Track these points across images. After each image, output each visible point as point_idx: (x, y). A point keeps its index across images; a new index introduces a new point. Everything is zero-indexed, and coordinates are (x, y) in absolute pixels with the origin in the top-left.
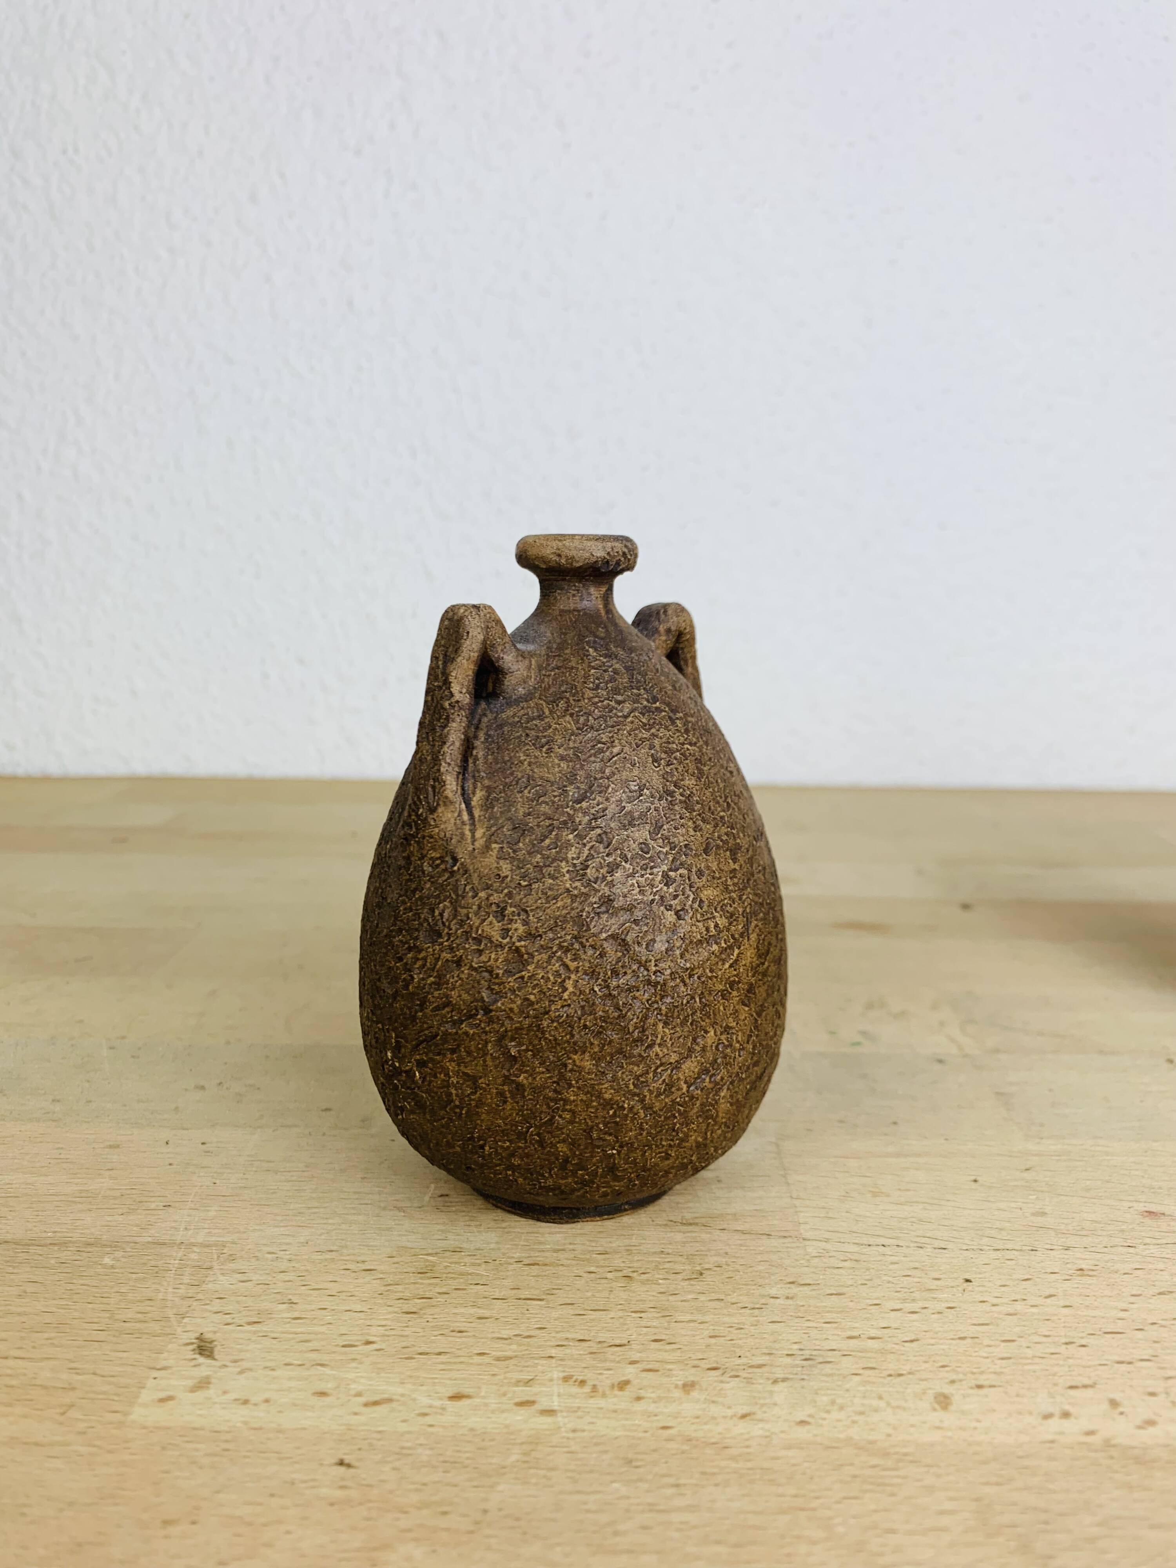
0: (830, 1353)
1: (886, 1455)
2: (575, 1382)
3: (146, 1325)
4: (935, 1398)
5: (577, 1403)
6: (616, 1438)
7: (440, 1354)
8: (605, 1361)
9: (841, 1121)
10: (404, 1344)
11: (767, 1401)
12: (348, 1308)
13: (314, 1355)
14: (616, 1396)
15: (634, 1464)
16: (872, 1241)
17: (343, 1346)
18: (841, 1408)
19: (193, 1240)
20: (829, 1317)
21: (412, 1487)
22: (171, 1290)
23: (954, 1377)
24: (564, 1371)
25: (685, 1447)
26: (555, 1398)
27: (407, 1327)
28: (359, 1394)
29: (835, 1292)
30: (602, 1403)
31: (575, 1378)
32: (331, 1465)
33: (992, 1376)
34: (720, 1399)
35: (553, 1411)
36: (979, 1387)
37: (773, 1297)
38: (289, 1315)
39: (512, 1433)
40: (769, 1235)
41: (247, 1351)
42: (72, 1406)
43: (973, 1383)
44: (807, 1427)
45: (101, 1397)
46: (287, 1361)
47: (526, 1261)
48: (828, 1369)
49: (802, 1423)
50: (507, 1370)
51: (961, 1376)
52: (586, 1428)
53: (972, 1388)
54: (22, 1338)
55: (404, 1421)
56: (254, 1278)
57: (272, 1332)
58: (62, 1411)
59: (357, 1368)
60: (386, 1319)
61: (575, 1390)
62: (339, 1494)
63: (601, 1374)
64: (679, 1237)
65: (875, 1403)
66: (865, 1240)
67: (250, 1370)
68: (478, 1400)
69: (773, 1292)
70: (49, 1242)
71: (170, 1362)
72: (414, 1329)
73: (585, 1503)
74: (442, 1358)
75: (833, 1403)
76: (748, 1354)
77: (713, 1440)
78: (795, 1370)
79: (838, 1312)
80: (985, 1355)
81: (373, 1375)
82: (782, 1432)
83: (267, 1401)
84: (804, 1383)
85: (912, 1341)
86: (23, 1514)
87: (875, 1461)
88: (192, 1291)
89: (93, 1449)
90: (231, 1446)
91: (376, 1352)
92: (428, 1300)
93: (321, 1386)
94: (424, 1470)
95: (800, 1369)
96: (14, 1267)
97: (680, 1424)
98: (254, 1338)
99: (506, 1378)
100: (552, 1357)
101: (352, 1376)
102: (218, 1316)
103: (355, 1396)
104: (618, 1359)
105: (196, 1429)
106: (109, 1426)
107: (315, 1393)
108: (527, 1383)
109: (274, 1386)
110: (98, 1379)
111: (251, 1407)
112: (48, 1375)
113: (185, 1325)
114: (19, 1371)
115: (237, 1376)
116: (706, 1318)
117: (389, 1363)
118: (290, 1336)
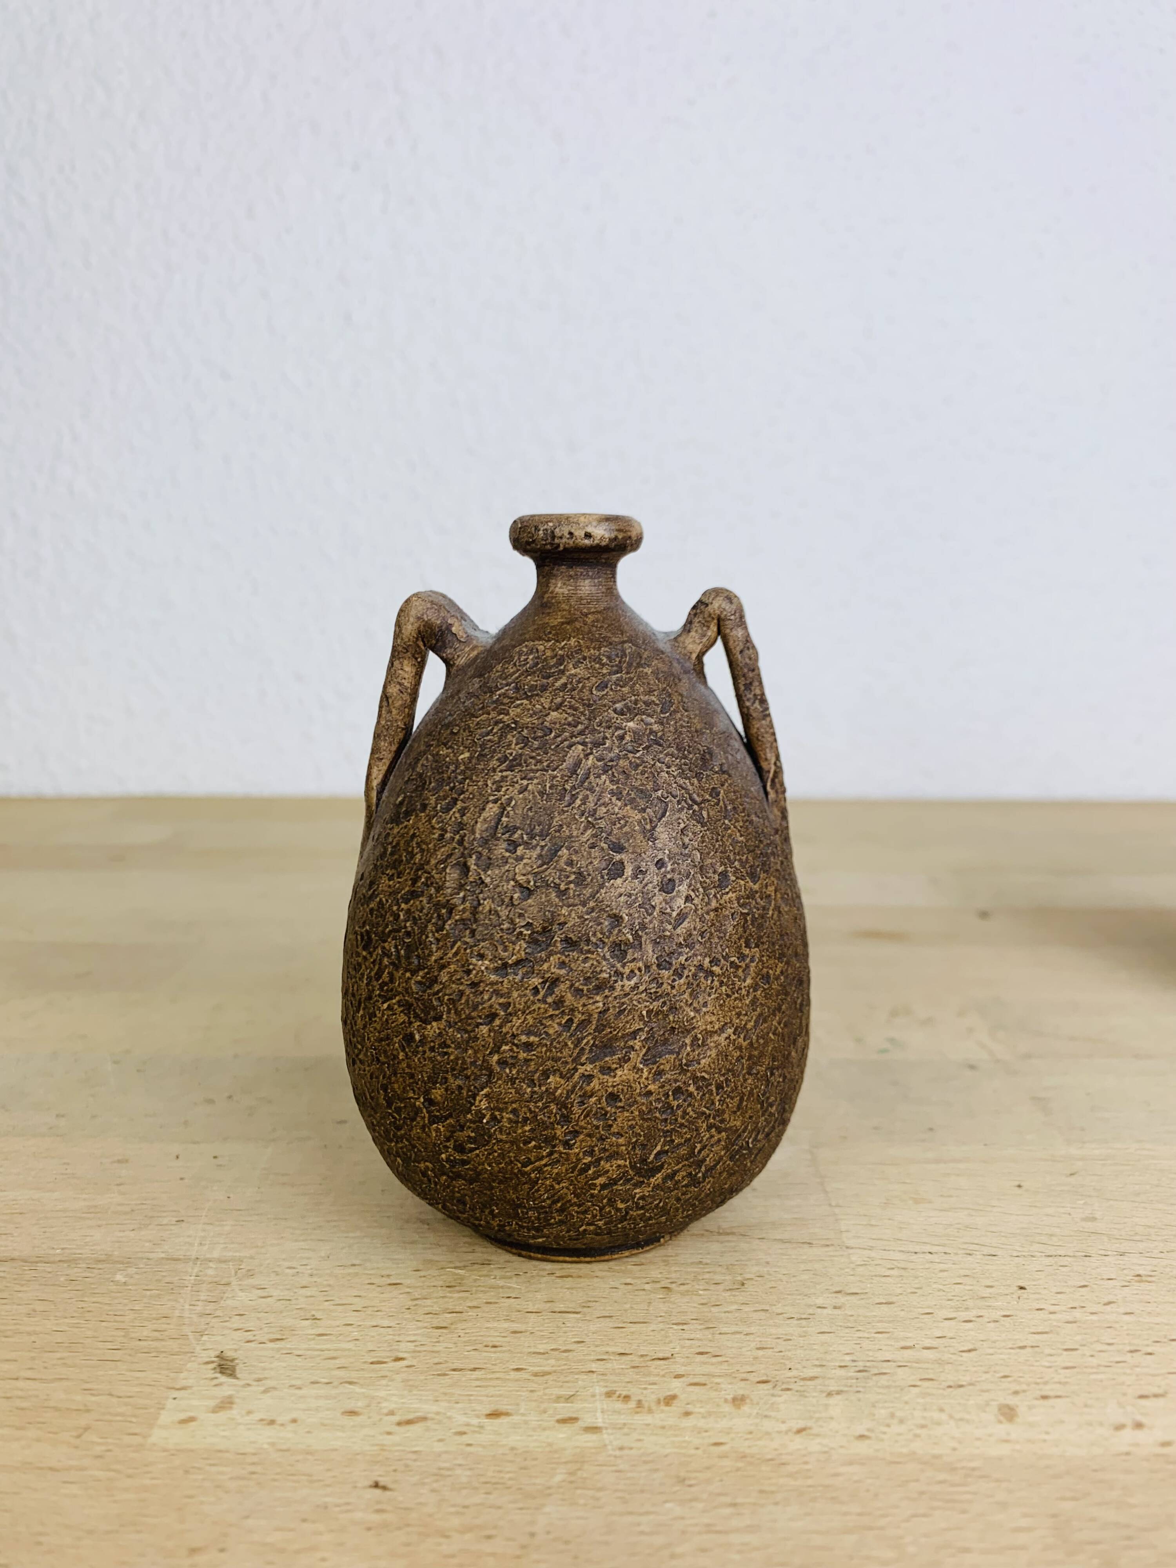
0: (885, 1364)
1: (953, 1469)
2: (619, 1397)
3: (164, 1343)
4: (1000, 1409)
5: (622, 1419)
6: (666, 1456)
7: (475, 1369)
8: (649, 1374)
9: (876, 1128)
10: (436, 1360)
11: (823, 1414)
12: (375, 1324)
13: (341, 1373)
14: (662, 1411)
15: (688, 1482)
16: (917, 1249)
17: (372, 1363)
18: (901, 1421)
19: (208, 1256)
20: (880, 1327)
21: (453, 1510)
22: (187, 1307)
23: (1018, 1388)
24: (606, 1387)
25: (740, 1465)
26: (599, 1414)
27: (438, 1342)
28: (392, 1413)
29: (884, 1301)
30: (648, 1419)
31: (618, 1393)
32: (365, 1488)
33: (1058, 1386)
34: (773, 1414)
35: (596, 1428)
36: (1045, 1397)
37: (819, 1307)
38: (313, 1332)
39: (556, 1452)
40: (809, 1243)
41: (272, 1369)
42: (87, 1429)
43: (1038, 1393)
44: (867, 1442)
45: (119, 1418)
46: (314, 1379)
47: (559, 1273)
48: (883, 1380)
49: (862, 1437)
50: (545, 1385)
51: (1024, 1387)
52: (633, 1445)
53: (1037, 1399)
54: (33, 1358)
55: (440, 1440)
56: (274, 1294)
57: (295, 1349)
58: (77, 1434)
59: (387, 1386)
60: (415, 1335)
61: (619, 1405)
62: (376, 1518)
63: (645, 1389)
64: (717, 1246)
65: (936, 1415)
66: (912, 1248)
67: (274, 1388)
68: (519, 1417)
69: (820, 1301)
70: (58, 1259)
71: (190, 1382)
72: (445, 1345)
73: (639, 1524)
74: (477, 1374)
75: (892, 1415)
76: (799, 1366)
77: (769, 1457)
78: (850, 1382)
79: (889, 1322)
80: (1047, 1364)
81: (406, 1392)
82: (842, 1447)
83: (294, 1421)
84: (860, 1395)
85: (969, 1351)
86: (39, 1543)
87: (942, 1476)
88: (210, 1308)
89: (111, 1474)
90: (258, 1469)
91: (406, 1369)
92: (459, 1315)
93: (351, 1405)
94: (464, 1492)
95: (854, 1381)
96: (22, 1285)
97: (733, 1439)
98: (277, 1356)
99: (545, 1395)
100: (592, 1372)
101: (382, 1394)
102: (238, 1333)
103: (387, 1415)
104: (662, 1373)
105: (220, 1451)
106: (128, 1449)
107: (345, 1413)
108: (568, 1399)
109: (299, 1406)
110: (115, 1400)
111: (278, 1427)
112: (62, 1396)
113: (204, 1343)
114: (30, 1393)
115: (262, 1396)
116: (751, 1330)
117: (421, 1380)
118: (315, 1353)
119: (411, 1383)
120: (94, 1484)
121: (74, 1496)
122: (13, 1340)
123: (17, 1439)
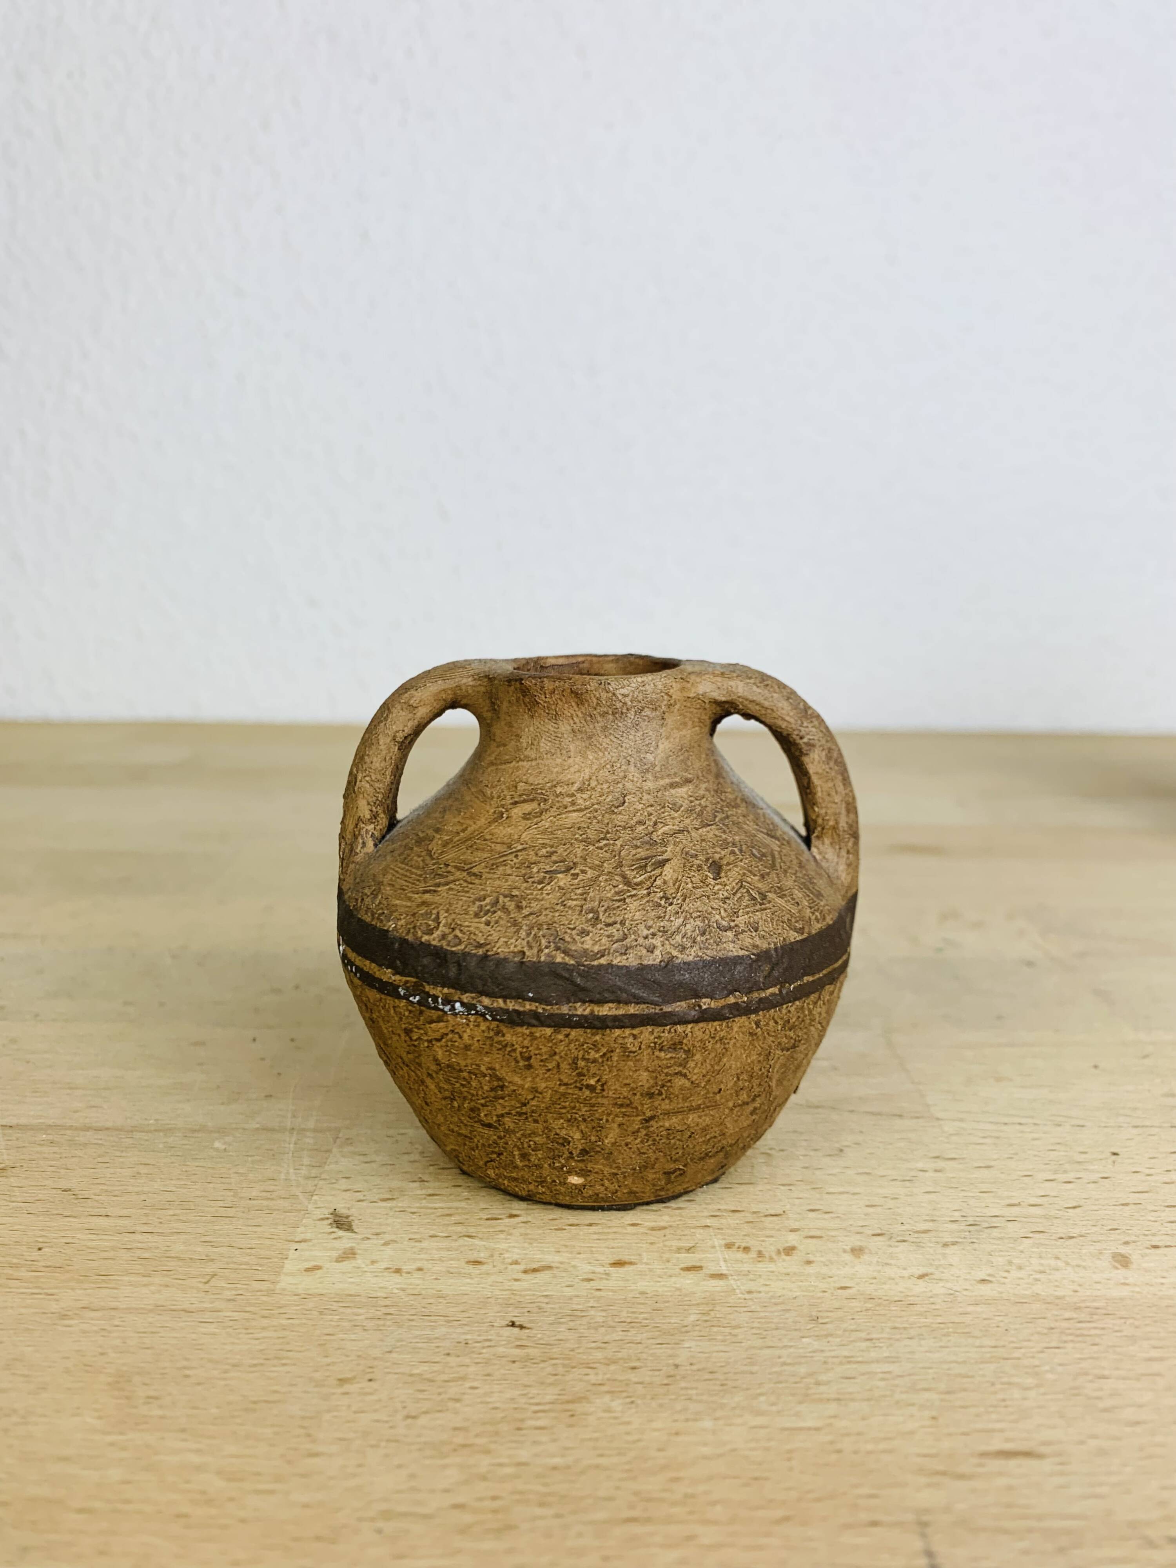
0: (994, 1219)
1: (1078, 1309)
2: (739, 1248)
3: (274, 1202)
4: (1113, 1257)
5: (746, 1267)
6: (795, 1298)
8: (765, 1229)
10: (550, 1217)
11: (942, 1262)
13: (459, 1228)
14: (784, 1261)
15: (820, 1321)
16: (1007, 1120)
17: (487, 1219)
18: (1020, 1268)
19: (303, 1126)
20: (983, 1187)
21: (594, 1345)
22: (291, 1171)
23: (1127, 1239)
24: (724, 1239)
25: (870, 1305)
26: (722, 1263)
28: (516, 1263)
29: (983, 1165)
30: (772, 1267)
31: (737, 1245)
32: (503, 1327)
33: (1166, 1238)
34: (892, 1262)
35: (722, 1275)
36: (1156, 1247)
37: (921, 1171)
38: (424, 1192)
39: (686, 1295)
40: (899, 1116)
41: (387, 1225)
42: (214, 1275)
43: (1148, 1244)
44: (990, 1285)
45: (243, 1267)
46: (432, 1233)
48: (995, 1233)
49: (984, 1281)
50: (664, 1238)
51: (1134, 1238)
52: (761, 1289)
53: (1147, 1248)
54: (146, 1215)
55: (569, 1286)
56: (376, 1160)
57: (409, 1207)
58: (204, 1280)
59: (506, 1239)
61: (740, 1255)
62: (518, 1352)
63: (763, 1241)
64: (806, 1119)
65: (1053, 1262)
66: (999, 1119)
67: (395, 1241)
68: (644, 1266)
69: (920, 1165)
71: (308, 1236)
73: (779, 1357)
75: (1010, 1263)
76: (910, 1221)
77: (896, 1298)
78: (963, 1235)
79: (991, 1183)
80: (1153, 1219)
81: (526, 1245)
82: (966, 1290)
83: (420, 1269)
84: (975, 1246)
85: (1074, 1208)
86: (187, 1376)
87: (1068, 1315)
88: (314, 1172)
89: (247, 1315)
90: (391, 1310)
91: (522, 1225)
93: (474, 1256)
94: (603, 1330)
95: (967, 1233)
96: (122, 1151)
97: (858, 1284)
98: (391, 1214)
99: (665, 1246)
100: (708, 1226)
101: (504, 1246)
102: (348, 1194)
103: (511, 1264)
104: (777, 1227)
105: (351, 1295)
106: (259, 1293)
107: (468, 1262)
108: (689, 1250)
109: (422, 1256)
110: (237, 1251)
111: (404, 1275)
112: (182, 1248)
113: (316, 1202)
114: (150, 1245)
115: (382, 1248)
116: (857, 1190)
117: (540, 1234)
118: (429, 1211)
119: (530, 1236)
120: (231, 1323)
121: (214, 1334)
122: (123, 1199)
123: (145, 1285)
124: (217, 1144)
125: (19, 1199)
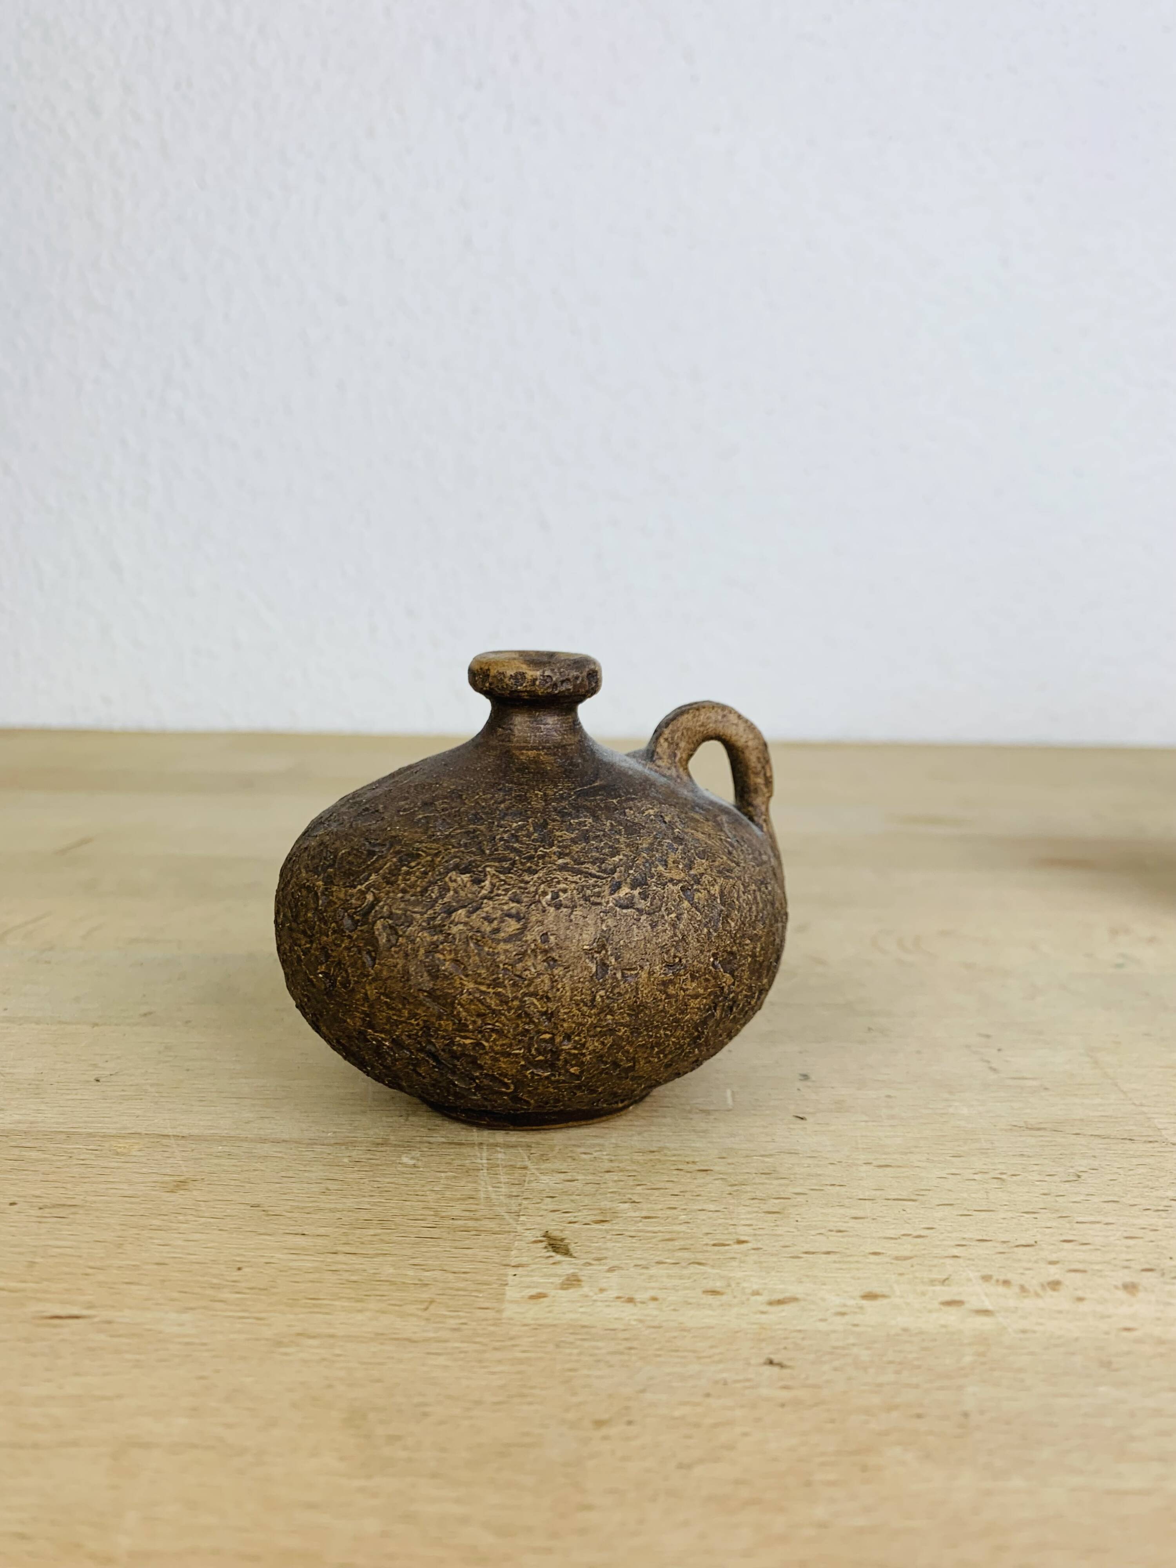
2: (997, 1281)
3: (479, 1222)
5: (1012, 1303)
6: (1077, 1339)
7: (828, 1253)
8: (1020, 1260)
9: (1147, 1035)
10: (782, 1243)
12: (700, 1208)
13: (686, 1254)
14: (1052, 1296)
15: (1113, 1366)
17: (714, 1245)
19: (493, 1141)
21: (866, 1388)
22: (490, 1189)
24: (979, 1271)
25: (1162, 1350)
26: (984, 1298)
27: (777, 1226)
28: (756, 1293)
30: (1040, 1303)
32: (759, 1365)
35: (988, 1311)
38: (637, 1214)
39: (954, 1333)
40: (1130, 1139)
41: (606, 1249)
42: (432, 1302)
45: (461, 1293)
46: (658, 1259)
47: (875, 1163)
50: (912, 1269)
52: (1036, 1328)
54: (345, 1234)
55: (821, 1320)
56: (579, 1178)
57: (626, 1230)
58: (422, 1307)
59: (741, 1267)
60: (747, 1219)
61: (1001, 1289)
62: (785, 1395)
63: (1022, 1274)
64: (1033, 1141)
67: (619, 1267)
68: (898, 1299)
71: (524, 1260)
72: (787, 1229)
73: (1078, 1407)
74: (832, 1257)
81: (763, 1273)
83: (654, 1299)
88: (515, 1190)
89: (476, 1346)
90: (635, 1344)
91: (753, 1251)
92: (786, 1201)
93: (710, 1285)
94: (872, 1371)
96: (304, 1165)
97: (1142, 1325)
98: (609, 1237)
99: (915, 1277)
100: (957, 1257)
101: (739, 1274)
102: (556, 1215)
103: (753, 1295)
104: (1033, 1259)
105: (586, 1327)
106: (485, 1323)
107: (706, 1292)
108: (944, 1282)
109: (653, 1284)
110: (451, 1276)
111: (639, 1305)
112: (391, 1271)
113: (523, 1224)
114: (357, 1266)
115: (609, 1275)
116: (1110, 1220)
117: (775, 1262)
118: (648, 1234)
119: (764, 1265)
120: (462, 1355)
121: (446, 1367)
122: (317, 1217)
123: (360, 1311)
124: (405, 1159)
125: (206, 1215)
